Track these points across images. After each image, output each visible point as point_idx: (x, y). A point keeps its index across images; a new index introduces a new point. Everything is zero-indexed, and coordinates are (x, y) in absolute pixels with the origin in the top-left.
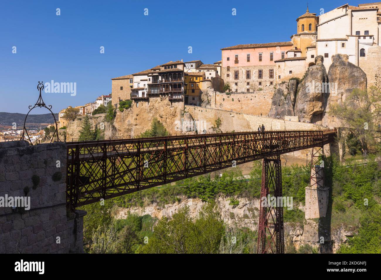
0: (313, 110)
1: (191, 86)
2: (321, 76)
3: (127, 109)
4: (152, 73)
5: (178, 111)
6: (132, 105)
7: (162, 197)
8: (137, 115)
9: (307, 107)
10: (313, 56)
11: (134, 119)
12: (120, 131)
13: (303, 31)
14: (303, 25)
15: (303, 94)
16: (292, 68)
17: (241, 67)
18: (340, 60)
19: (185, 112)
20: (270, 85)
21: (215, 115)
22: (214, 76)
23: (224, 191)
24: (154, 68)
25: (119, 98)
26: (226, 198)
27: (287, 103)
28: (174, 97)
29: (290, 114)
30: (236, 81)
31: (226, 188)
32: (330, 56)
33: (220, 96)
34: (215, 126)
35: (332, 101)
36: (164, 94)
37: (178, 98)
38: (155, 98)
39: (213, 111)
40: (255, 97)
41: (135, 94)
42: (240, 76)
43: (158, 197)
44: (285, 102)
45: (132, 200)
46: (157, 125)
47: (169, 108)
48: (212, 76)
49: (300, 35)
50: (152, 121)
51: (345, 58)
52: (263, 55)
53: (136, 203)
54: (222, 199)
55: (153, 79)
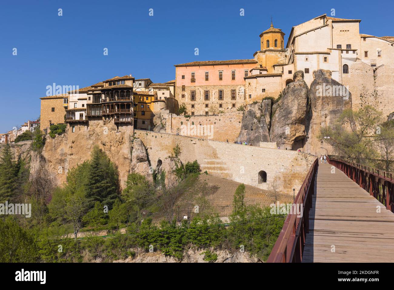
0: (295, 134)
1: (140, 107)
2: (305, 93)
3: (60, 134)
4: (93, 91)
5: (126, 137)
6: (66, 129)
7: (109, 250)
8: (73, 142)
9: (288, 131)
10: (290, 72)
11: (68, 147)
12: (50, 162)
13: (268, 46)
14: (268, 41)
15: (281, 116)
16: (265, 86)
17: (198, 86)
18: (323, 76)
19: (135, 138)
20: (232, 108)
21: (173, 142)
22: (168, 96)
23: (195, 241)
24: (95, 84)
25: (50, 121)
26: (198, 250)
27: (262, 127)
28: (121, 120)
29: (265, 140)
30: (193, 103)
31: (199, 238)
32: (311, 71)
33: (177, 119)
34: (172, 155)
35: (315, 124)
36: (108, 116)
37: (127, 120)
38: (96, 121)
39: (170, 137)
40: (220, 120)
41: (71, 117)
42: (197, 96)
43: (103, 251)
44: (259, 125)
45: (67, 255)
46: (99, 154)
47: (114, 133)
48: (165, 96)
49: (265, 52)
50: (92, 150)
51: (328, 74)
52: (223, 74)
53: (72, 258)
54: (193, 252)
55: (94, 98)
